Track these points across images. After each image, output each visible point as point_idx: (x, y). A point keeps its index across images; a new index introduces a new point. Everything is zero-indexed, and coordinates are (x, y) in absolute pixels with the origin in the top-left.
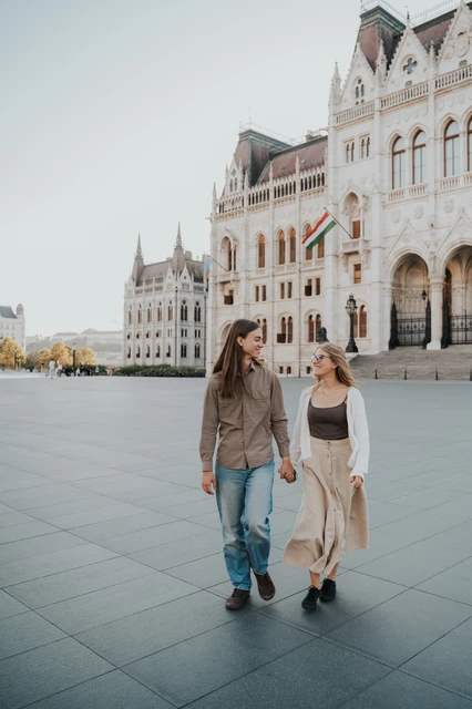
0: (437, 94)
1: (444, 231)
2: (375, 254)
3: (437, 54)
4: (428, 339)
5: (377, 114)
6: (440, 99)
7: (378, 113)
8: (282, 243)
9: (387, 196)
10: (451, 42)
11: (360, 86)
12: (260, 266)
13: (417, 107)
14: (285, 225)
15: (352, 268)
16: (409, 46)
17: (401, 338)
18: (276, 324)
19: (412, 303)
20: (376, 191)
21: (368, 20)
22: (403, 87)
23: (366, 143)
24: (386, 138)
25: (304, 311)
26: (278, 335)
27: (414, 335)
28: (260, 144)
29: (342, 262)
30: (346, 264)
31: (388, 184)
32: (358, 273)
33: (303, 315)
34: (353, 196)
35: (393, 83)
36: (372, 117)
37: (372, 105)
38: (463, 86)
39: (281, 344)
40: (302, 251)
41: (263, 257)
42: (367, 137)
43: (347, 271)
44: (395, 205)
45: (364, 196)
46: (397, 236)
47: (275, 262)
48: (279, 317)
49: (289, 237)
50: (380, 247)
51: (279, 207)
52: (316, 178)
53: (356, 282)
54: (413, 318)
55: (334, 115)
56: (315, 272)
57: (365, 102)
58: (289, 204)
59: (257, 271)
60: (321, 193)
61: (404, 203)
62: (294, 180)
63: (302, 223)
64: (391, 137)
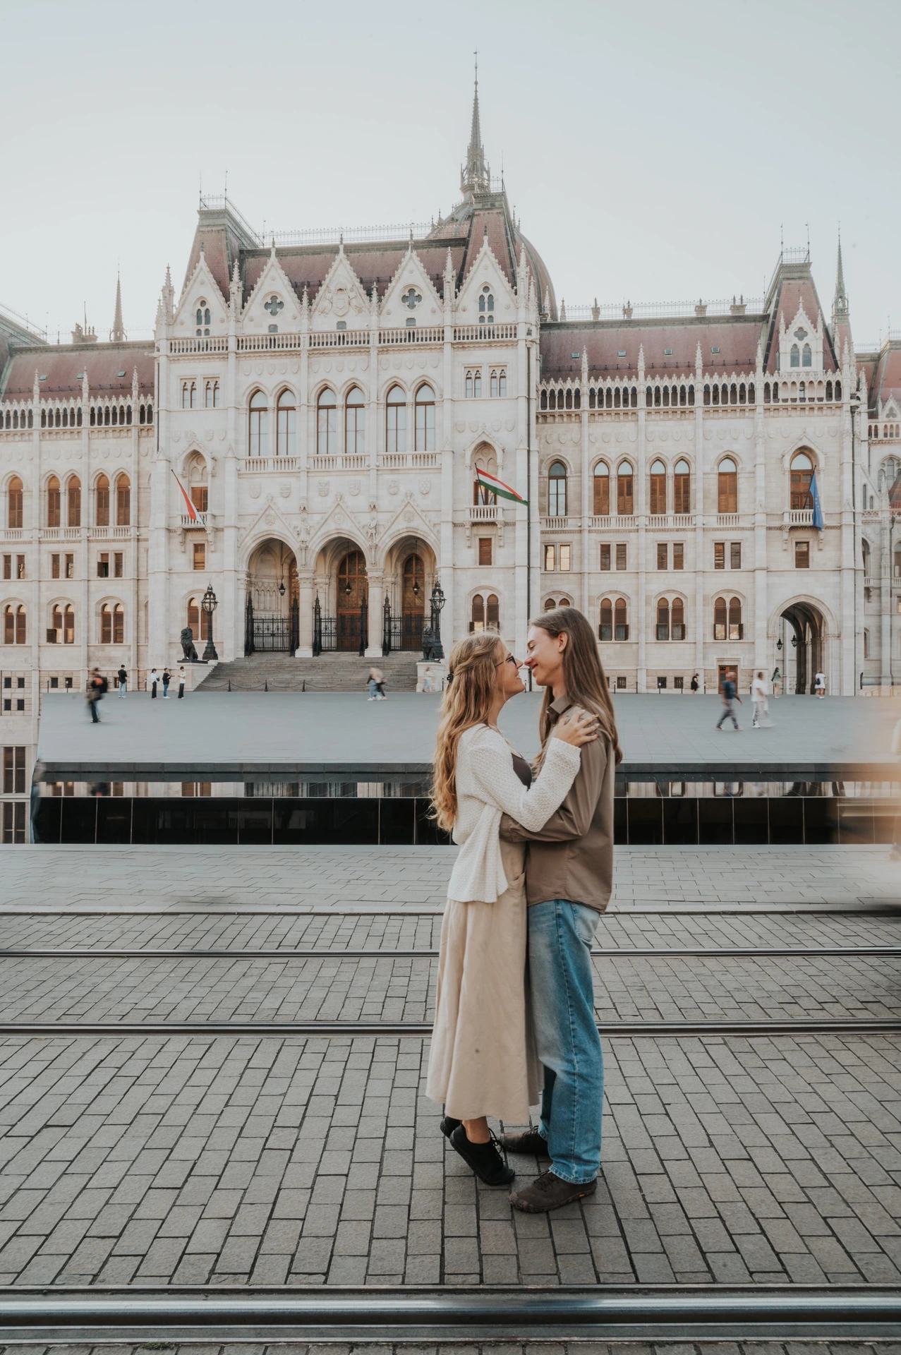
0: (311, 354)
1: (317, 518)
2: (229, 536)
3: (310, 304)
4: (294, 645)
5: (232, 357)
6: (314, 359)
7: (234, 355)
8: (53, 495)
9: (243, 463)
10: (329, 296)
11: (203, 310)
12: (12, 525)
13: (286, 361)
14: (62, 470)
15: (191, 548)
16: (273, 280)
17: (257, 641)
18: (43, 614)
19: (262, 598)
20: (230, 455)
21: (211, 222)
22: (265, 331)
23: (213, 386)
24: (242, 388)
25: (96, 597)
26: (48, 631)
27: (275, 639)
29: (180, 539)
30: (183, 543)
31: (243, 448)
32: (199, 556)
33: (93, 604)
34: (196, 455)
35: (251, 320)
36: (226, 357)
37: (222, 341)
38: (342, 353)
39: (51, 644)
40: (91, 511)
41: (16, 511)
42: (215, 380)
43: (184, 552)
44: (254, 476)
45: (213, 458)
46: (257, 515)
47: (42, 522)
48: (49, 604)
49: (67, 488)
50: (235, 527)
51: (50, 440)
52: (118, 411)
53: (195, 568)
54: (275, 617)
55: (167, 340)
56: (113, 543)
57: (211, 334)
58: (69, 439)
59: (7, 533)
60: (124, 434)
61: (266, 475)
62: (79, 405)
63: (92, 472)
64: (248, 388)
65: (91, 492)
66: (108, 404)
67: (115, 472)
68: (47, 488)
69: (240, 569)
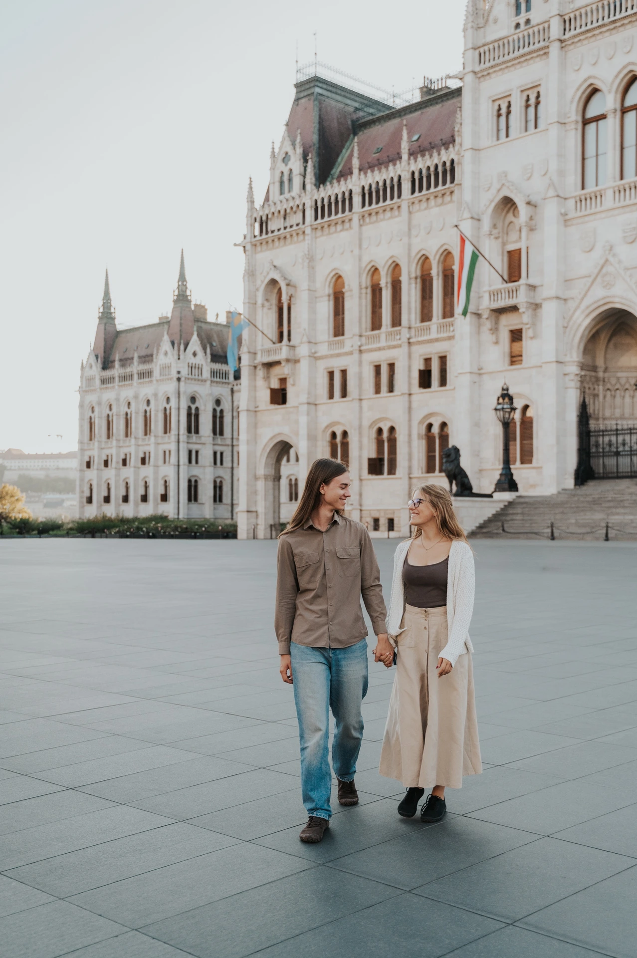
2: (550, 311)
5: (554, 49)
7: (557, 44)
8: (376, 291)
9: (571, 203)
12: (336, 334)
14: (381, 256)
15: (505, 336)
17: (598, 464)
18: (365, 440)
19: (618, 400)
20: (551, 193)
23: (533, 102)
24: (570, 93)
25: (418, 416)
26: (370, 460)
27: (621, 459)
28: (334, 104)
29: (488, 325)
30: (495, 330)
31: (573, 179)
32: (516, 346)
33: (415, 423)
34: (508, 204)
36: (544, 52)
37: (545, 29)
39: (374, 477)
40: (413, 305)
41: (340, 317)
42: (536, 90)
43: (497, 343)
44: (586, 219)
45: (528, 203)
46: (590, 276)
47: (364, 326)
48: (371, 426)
49: (389, 280)
50: (558, 298)
51: (370, 223)
52: (440, 169)
53: (512, 363)
54: (619, 427)
55: (475, 49)
56: (436, 344)
57: (533, 23)
58: (389, 218)
59: (330, 344)
60: (447, 198)
61: (603, 215)
62: (399, 172)
63: (413, 253)
64: (578, 89)
65: (413, 281)
66: (428, 163)
67: (437, 251)
68: (369, 283)
69: (568, 359)
